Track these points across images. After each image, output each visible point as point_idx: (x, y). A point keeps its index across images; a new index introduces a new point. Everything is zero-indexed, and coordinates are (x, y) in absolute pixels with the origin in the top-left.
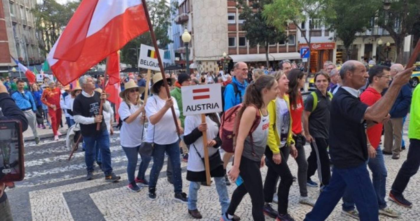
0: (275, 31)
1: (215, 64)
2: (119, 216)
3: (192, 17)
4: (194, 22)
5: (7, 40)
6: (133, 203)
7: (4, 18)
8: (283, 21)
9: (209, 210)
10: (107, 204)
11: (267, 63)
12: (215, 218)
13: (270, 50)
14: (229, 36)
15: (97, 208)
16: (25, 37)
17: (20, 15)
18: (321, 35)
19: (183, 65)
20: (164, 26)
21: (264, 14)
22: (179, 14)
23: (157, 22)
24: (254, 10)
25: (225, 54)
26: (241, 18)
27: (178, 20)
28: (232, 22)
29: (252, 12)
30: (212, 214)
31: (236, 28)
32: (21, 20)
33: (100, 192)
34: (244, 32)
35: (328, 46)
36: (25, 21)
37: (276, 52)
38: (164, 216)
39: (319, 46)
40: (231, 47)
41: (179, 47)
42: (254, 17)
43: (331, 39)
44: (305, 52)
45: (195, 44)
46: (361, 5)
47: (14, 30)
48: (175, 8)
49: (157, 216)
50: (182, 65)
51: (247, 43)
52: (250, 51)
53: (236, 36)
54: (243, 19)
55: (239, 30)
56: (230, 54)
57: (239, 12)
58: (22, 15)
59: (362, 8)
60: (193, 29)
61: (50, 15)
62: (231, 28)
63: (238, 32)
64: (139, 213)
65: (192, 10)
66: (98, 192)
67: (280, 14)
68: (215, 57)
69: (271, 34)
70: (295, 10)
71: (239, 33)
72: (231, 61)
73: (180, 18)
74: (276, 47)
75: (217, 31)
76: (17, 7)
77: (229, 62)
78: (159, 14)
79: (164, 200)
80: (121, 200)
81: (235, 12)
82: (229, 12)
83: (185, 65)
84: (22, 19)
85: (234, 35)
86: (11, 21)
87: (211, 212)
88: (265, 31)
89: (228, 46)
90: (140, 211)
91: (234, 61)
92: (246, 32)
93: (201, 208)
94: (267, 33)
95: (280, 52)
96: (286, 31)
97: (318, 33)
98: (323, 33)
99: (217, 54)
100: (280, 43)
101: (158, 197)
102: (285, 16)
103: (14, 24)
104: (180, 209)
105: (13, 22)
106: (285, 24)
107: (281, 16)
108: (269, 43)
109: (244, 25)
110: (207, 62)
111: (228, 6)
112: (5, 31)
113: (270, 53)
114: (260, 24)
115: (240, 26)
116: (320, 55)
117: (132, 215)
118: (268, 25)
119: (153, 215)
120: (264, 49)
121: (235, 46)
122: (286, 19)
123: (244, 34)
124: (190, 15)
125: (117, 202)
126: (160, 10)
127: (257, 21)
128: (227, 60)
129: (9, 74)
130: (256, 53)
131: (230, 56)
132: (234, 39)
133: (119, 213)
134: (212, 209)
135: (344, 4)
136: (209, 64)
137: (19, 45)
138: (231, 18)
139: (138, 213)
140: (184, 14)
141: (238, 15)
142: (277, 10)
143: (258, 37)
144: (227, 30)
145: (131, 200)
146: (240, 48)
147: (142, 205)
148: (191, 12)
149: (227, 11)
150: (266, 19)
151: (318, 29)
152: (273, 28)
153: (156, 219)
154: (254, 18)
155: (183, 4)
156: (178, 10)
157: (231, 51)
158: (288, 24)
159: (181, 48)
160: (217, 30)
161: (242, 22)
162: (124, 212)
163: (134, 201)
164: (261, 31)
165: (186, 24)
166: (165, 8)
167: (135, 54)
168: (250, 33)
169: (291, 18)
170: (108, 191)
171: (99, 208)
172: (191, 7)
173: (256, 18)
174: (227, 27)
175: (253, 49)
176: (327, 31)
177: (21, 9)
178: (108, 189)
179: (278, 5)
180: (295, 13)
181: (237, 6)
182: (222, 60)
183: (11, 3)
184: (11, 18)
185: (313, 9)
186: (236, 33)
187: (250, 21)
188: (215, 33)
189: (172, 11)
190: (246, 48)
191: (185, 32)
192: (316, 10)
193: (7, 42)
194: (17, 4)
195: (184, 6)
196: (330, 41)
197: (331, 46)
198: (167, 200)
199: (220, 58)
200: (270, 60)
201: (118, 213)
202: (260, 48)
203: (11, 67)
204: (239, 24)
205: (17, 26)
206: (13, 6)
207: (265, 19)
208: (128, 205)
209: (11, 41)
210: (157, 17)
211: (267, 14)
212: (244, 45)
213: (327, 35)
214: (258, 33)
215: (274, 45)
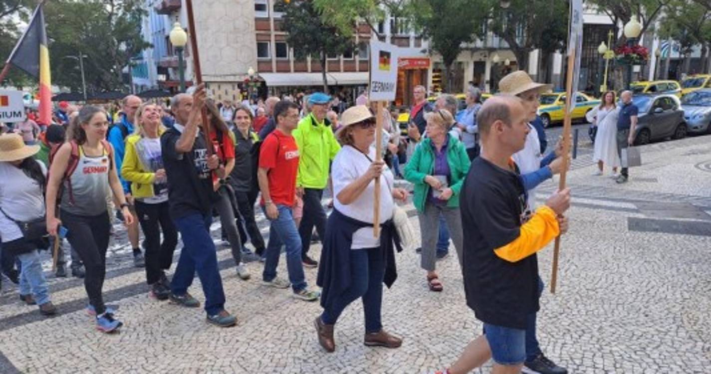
0: (337, 35)
1: (234, 89)
2: (55, 371)
6: (83, 343)
8: (350, 19)
9: (232, 343)
10: (29, 350)
11: (325, 88)
12: (243, 355)
13: (329, 67)
14: (257, 40)
15: (7, 361)
19: (174, 89)
20: (133, 16)
21: (318, 5)
23: (119, 9)
25: (251, 71)
26: (277, 8)
27: (160, 7)
28: (262, 15)
30: (237, 349)
31: (269, 25)
33: (12, 330)
34: (284, 33)
35: (419, 62)
37: (339, 71)
38: (147, 362)
39: (406, 63)
40: (260, 58)
41: (164, 56)
42: (300, 9)
43: (424, 51)
49: (133, 363)
50: (171, 89)
51: (290, 54)
52: (295, 67)
53: (270, 41)
54: (282, 11)
55: (276, 30)
56: (260, 71)
59: (470, 3)
62: (261, 25)
63: (273, 33)
64: (97, 361)
66: (8, 329)
67: (345, 5)
68: (234, 75)
69: (329, 40)
71: (276, 36)
72: (264, 83)
73: (164, 4)
74: (339, 61)
75: (237, 30)
77: (259, 84)
79: (147, 333)
80: (58, 341)
83: (177, 88)
85: (267, 38)
87: (236, 346)
88: (319, 34)
89: (256, 58)
90: (99, 358)
91: (268, 84)
92: (288, 33)
93: (218, 340)
94: (323, 37)
95: (345, 71)
96: (354, 35)
97: (404, 41)
98: (412, 42)
99: (238, 71)
100: (345, 56)
101: (135, 329)
102: (352, 10)
104: (178, 346)
106: (353, 23)
107: (345, 8)
108: (326, 56)
109: (283, 22)
110: (220, 83)
113: (330, 71)
114: (311, 22)
115: (278, 23)
116: (409, 77)
117: (83, 365)
118: (325, 24)
119: (126, 362)
120: (319, 65)
121: (269, 58)
122: (355, 15)
123: (284, 38)
125: (50, 345)
127: (306, 15)
128: (256, 81)
130: (306, 71)
131: (261, 75)
132: (267, 44)
133: (55, 365)
134: (237, 341)
136: (224, 87)
138: (259, 8)
139: (94, 361)
141: (272, 2)
143: (309, 43)
144: (254, 28)
145: (79, 339)
146: (277, 62)
147: (102, 346)
150: (321, 14)
151: (404, 34)
152: (333, 30)
153: (131, 369)
157: (262, 65)
158: (357, 24)
159: (168, 58)
160: (235, 28)
161: (279, 15)
162: (65, 364)
163: (86, 340)
164: (313, 33)
165: (177, 14)
167: (77, 67)
168: (295, 36)
169: (362, 15)
170: (30, 325)
171: (12, 359)
173: (303, 11)
174: (253, 23)
175: (300, 65)
176: (418, 39)
178: (30, 322)
180: (367, 5)
182: (247, 81)
186: (270, 35)
187: (293, 15)
188: (231, 32)
190: (288, 61)
191: (176, 28)
196: (423, 56)
198: (152, 333)
199: (243, 79)
200: (329, 83)
201: (51, 365)
202: (312, 62)
204: (275, 20)
207: (319, 13)
208: (74, 349)
211: (322, 4)
212: (285, 56)
213: (418, 45)
214: (308, 36)
215: (336, 59)
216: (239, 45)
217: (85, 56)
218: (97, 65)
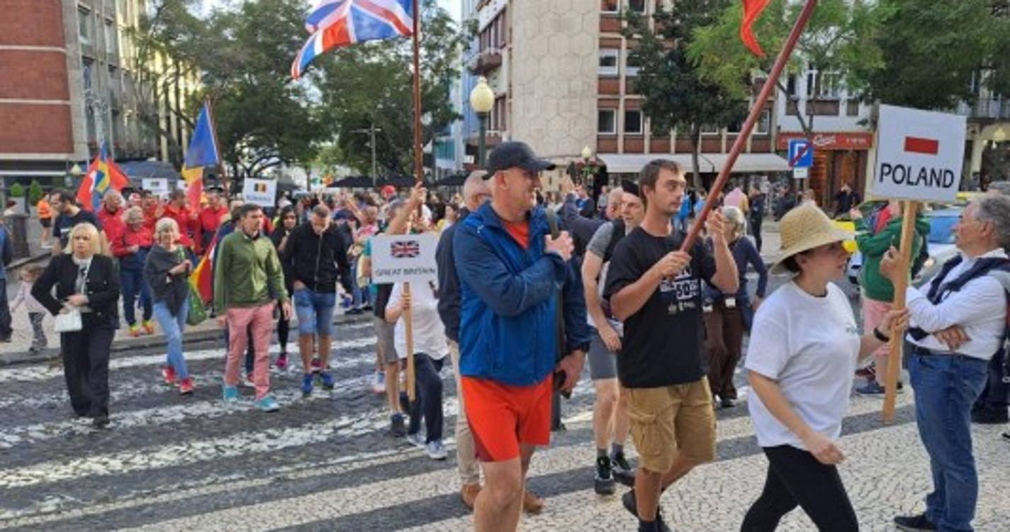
0: (720, 98)
3: (510, 57)
4: (515, 71)
5: (68, 98)
7: (64, 46)
8: (742, 72)
11: (697, 177)
13: (703, 146)
14: (599, 107)
16: (112, 94)
17: (103, 40)
18: (836, 113)
20: (442, 81)
21: (694, 52)
22: (481, 50)
23: (424, 69)
24: (668, 44)
25: (587, 151)
26: (631, 62)
27: (474, 67)
28: (609, 71)
29: (662, 49)
31: (618, 86)
32: (105, 53)
34: (638, 97)
35: (855, 140)
36: (115, 56)
37: (717, 151)
39: (831, 141)
40: (602, 133)
41: (475, 132)
42: (665, 61)
43: (863, 123)
44: (801, 151)
45: (514, 125)
46: (953, 34)
47: (86, 76)
48: (471, 35)
51: (646, 127)
52: (651, 146)
53: (617, 108)
54: (637, 65)
55: (627, 93)
56: (600, 150)
57: (628, 48)
58: (108, 43)
59: (957, 43)
60: (510, 86)
61: (173, 43)
62: (607, 86)
63: (623, 97)
65: (511, 42)
67: (737, 51)
68: (565, 156)
69: (707, 105)
70: (777, 43)
71: (627, 100)
72: (603, 168)
73: (480, 60)
74: (720, 136)
75: (571, 94)
76: (97, 22)
77: (596, 170)
78: (432, 47)
81: (619, 47)
82: (601, 46)
84: (108, 51)
85: (612, 103)
86: (81, 54)
88: (693, 97)
89: (595, 132)
91: (609, 170)
92: (644, 97)
94: (697, 101)
96: (747, 98)
97: (830, 108)
98: (843, 109)
99: (569, 151)
100: (730, 130)
102: (749, 58)
103: (88, 61)
105: (84, 57)
106: (747, 79)
107: (737, 56)
108: (701, 128)
109: (639, 79)
111: (602, 31)
112: (64, 78)
113: (703, 152)
114: (680, 80)
115: (631, 82)
116: (833, 163)
118: (703, 80)
120: (687, 143)
121: (614, 133)
122: (752, 66)
123: (637, 104)
124: (505, 53)
126: (434, 39)
127: (672, 68)
128: (593, 165)
129: (68, 180)
130: (667, 150)
131: (601, 157)
132: (611, 114)
135: (905, 33)
137: (92, 112)
138: (607, 62)
140: (493, 50)
141: (624, 54)
142: (727, 41)
143: (674, 111)
144: (595, 91)
146: (626, 138)
148: (509, 46)
149: (597, 42)
150: (698, 66)
151: (830, 96)
152: (713, 90)
154: (666, 63)
155: (490, 25)
156: (477, 39)
157: (602, 143)
158: (753, 80)
160: (569, 92)
161: (634, 72)
164: (682, 95)
165: (495, 74)
166: (447, 34)
167: (368, 144)
168: (656, 100)
169: (763, 67)
172: (508, 34)
173: (670, 63)
174: (594, 83)
175: (659, 142)
176: (853, 103)
177: (106, 28)
179: (730, 29)
181: (623, 32)
182: (580, 165)
183: (84, 12)
184: (80, 48)
185: (822, 42)
186: (618, 100)
187: (655, 70)
188: (564, 97)
189: (462, 42)
190: (643, 137)
191: (480, 85)
192: (829, 46)
193: (67, 103)
194: (98, 16)
195: (493, 31)
196: (860, 129)
197: (863, 141)
199: (574, 162)
200: (701, 170)
202: (678, 138)
203: (71, 164)
204: (627, 78)
205: (94, 67)
206: (88, 20)
207: (695, 65)
209: (78, 103)
210: (426, 57)
211: (702, 50)
212: (638, 130)
213: (853, 112)
214: (675, 100)
215: (716, 133)
216: (574, 114)
217: (379, 130)
218: (391, 141)
